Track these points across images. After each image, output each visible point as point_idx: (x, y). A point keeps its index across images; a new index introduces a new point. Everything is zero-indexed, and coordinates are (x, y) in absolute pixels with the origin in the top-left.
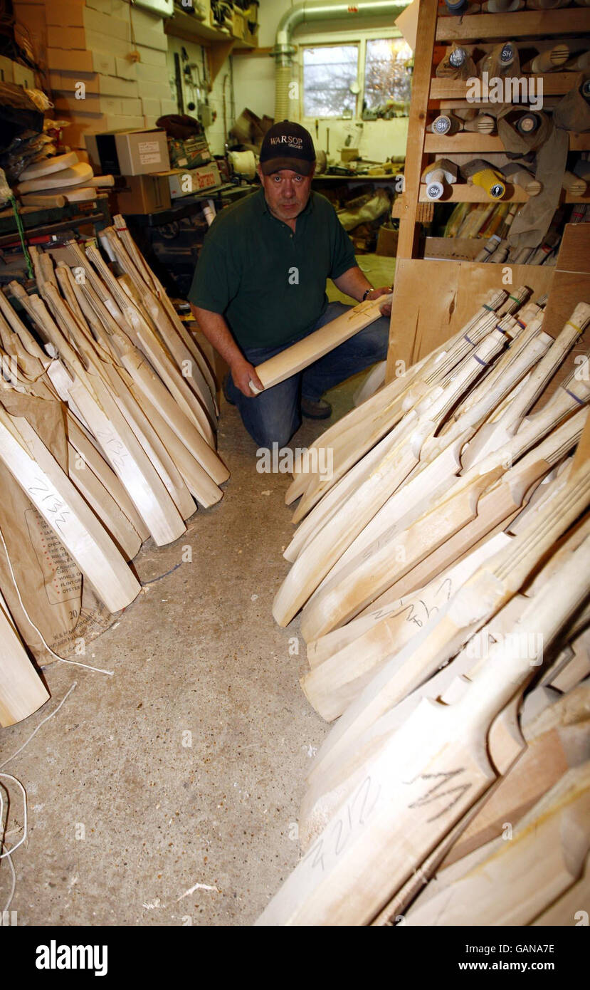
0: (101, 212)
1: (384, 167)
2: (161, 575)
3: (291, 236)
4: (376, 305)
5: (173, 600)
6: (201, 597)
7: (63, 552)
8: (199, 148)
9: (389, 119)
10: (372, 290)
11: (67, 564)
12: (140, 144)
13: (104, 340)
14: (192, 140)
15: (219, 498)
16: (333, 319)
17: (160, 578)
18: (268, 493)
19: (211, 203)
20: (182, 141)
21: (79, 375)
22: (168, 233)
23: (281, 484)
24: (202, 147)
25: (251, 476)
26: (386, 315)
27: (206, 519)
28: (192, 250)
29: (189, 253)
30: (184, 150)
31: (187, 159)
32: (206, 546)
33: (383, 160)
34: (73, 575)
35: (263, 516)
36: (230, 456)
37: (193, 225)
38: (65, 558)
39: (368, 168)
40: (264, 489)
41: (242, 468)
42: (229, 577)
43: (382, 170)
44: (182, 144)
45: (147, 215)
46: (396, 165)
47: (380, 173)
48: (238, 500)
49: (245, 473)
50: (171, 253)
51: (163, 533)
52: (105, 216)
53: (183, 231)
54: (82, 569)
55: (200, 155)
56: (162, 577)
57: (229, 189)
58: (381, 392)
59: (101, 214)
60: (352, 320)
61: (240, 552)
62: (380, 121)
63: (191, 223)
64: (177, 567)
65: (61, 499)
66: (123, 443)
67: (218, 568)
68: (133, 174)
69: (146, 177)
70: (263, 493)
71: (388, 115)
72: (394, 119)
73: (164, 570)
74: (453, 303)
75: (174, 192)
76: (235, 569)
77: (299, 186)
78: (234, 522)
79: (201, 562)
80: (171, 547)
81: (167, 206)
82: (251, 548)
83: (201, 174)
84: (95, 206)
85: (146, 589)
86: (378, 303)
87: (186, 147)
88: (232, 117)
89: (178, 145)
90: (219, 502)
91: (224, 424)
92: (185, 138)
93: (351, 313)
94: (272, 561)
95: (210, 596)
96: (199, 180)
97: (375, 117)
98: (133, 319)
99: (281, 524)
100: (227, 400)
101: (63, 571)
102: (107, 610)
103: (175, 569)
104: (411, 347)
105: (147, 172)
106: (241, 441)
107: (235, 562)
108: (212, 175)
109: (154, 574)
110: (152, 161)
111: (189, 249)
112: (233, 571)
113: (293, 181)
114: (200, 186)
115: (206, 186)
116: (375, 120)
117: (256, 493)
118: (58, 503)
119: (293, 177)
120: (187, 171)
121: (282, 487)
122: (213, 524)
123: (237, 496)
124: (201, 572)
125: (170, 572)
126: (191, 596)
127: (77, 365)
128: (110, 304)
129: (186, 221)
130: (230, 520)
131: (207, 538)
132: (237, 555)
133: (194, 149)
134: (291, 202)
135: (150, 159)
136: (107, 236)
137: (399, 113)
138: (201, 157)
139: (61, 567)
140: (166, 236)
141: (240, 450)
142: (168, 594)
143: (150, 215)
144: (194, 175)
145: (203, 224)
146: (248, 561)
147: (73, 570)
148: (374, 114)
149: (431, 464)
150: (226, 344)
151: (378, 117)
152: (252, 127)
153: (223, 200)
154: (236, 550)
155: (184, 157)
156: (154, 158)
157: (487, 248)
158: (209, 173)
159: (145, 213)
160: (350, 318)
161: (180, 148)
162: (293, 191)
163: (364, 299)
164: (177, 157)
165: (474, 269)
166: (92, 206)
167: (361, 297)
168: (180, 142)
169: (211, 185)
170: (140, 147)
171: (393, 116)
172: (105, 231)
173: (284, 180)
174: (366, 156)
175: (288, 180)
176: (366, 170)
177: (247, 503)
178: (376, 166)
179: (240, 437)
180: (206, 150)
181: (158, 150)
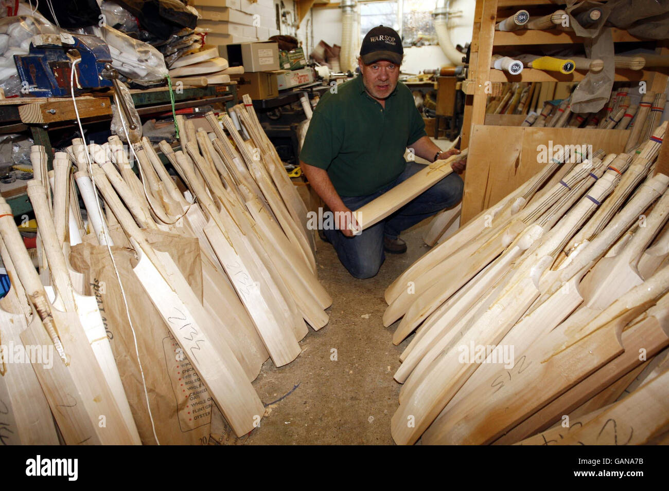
0: (231, 94)
1: (418, 77)
2: (282, 396)
3: (382, 111)
4: (447, 163)
5: (295, 422)
6: (321, 419)
7: (196, 377)
8: (299, 57)
9: (419, 47)
10: (441, 152)
11: (199, 390)
12: (259, 50)
13: (232, 189)
14: (294, 51)
15: (326, 322)
16: (413, 174)
17: (280, 399)
18: (367, 316)
19: (306, 94)
20: (287, 52)
21: (214, 217)
22: (274, 115)
23: (376, 308)
24: (301, 56)
25: (350, 302)
26: (459, 169)
27: (317, 340)
28: (291, 128)
29: (289, 129)
30: (288, 57)
31: (290, 64)
32: (319, 367)
33: (417, 73)
34: (204, 400)
35: (366, 338)
36: (330, 284)
37: (292, 110)
38: (197, 384)
39: (406, 78)
40: (363, 313)
41: (341, 294)
42: (344, 398)
43: (417, 78)
44: (287, 54)
45: (262, 100)
46: (426, 75)
47: (415, 80)
48: (342, 323)
49: (345, 299)
50: (275, 129)
51: (282, 355)
52: (234, 97)
53: (284, 114)
54: (213, 394)
55: (299, 61)
56: (283, 398)
57: (318, 85)
58: (464, 230)
59: (231, 96)
60: (430, 174)
61: (351, 372)
62: (414, 48)
63: (291, 108)
64: (296, 387)
65: (197, 328)
66: (249, 276)
67: (334, 389)
68: (254, 71)
69: (262, 73)
70: (363, 316)
71: (419, 44)
72: (423, 47)
73: (284, 391)
74: (518, 159)
75: (281, 86)
76: (349, 390)
77: (392, 72)
78: (342, 343)
79: (316, 382)
80: (288, 368)
81: (276, 95)
82: (359, 367)
83: (300, 74)
84: (227, 89)
85: (270, 410)
86: (450, 161)
87: (289, 56)
88: (312, 45)
89: (284, 54)
90: (327, 324)
91: (321, 257)
92: (289, 50)
93: (427, 169)
94: (382, 381)
95: (330, 418)
96: (298, 78)
97: (410, 45)
98: (256, 173)
99: (383, 344)
100: (321, 238)
101: (195, 398)
102: (234, 433)
103: (294, 389)
104: (483, 194)
105: (263, 70)
106: (337, 271)
107: (348, 381)
108: (307, 75)
109: (275, 395)
110: (267, 63)
111: (289, 126)
112: (347, 392)
113: (387, 68)
114: (299, 82)
115: (303, 83)
116: (410, 47)
117: (356, 316)
118: (195, 332)
119: (388, 66)
120: (290, 71)
121: (378, 311)
122: (323, 345)
123: (340, 319)
124: (318, 393)
125: (290, 393)
126: (311, 417)
127: (212, 208)
128: (237, 161)
129: (288, 107)
130: (337, 341)
131: (319, 359)
132: (349, 375)
133: (295, 57)
134: (385, 84)
135: (266, 61)
136: (235, 111)
137: (427, 43)
138: (299, 63)
139: (194, 394)
140: (272, 117)
141: (338, 279)
142: (290, 416)
143: (264, 100)
144: (295, 74)
145: (300, 109)
146: (360, 381)
147: (205, 396)
148: (410, 44)
149: (553, 296)
150: (330, 194)
151: (412, 45)
152: (326, 52)
153: (314, 93)
154: (347, 370)
155: (288, 63)
156: (269, 61)
157: (529, 121)
158: (305, 74)
159: (261, 99)
160: (428, 173)
161: (285, 56)
162: (387, 75)
163: (435, 159)
164: (283, 62)
165: (536, 132)
166: (226, 89)
167: (432, 158)
168: (285, 52)
169: (306, 82)
170: (259, 52)
171: (423, 44)
172: (234, 107)
173: (380, 68)
174: (405, 71)
175: (384, 68)
176: (405, 79)
177: (350, 326)
178: (412, 76)
179: (336, 268)
180: (303, 58)
181: (272, 55)
